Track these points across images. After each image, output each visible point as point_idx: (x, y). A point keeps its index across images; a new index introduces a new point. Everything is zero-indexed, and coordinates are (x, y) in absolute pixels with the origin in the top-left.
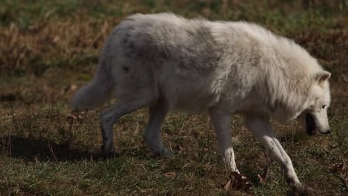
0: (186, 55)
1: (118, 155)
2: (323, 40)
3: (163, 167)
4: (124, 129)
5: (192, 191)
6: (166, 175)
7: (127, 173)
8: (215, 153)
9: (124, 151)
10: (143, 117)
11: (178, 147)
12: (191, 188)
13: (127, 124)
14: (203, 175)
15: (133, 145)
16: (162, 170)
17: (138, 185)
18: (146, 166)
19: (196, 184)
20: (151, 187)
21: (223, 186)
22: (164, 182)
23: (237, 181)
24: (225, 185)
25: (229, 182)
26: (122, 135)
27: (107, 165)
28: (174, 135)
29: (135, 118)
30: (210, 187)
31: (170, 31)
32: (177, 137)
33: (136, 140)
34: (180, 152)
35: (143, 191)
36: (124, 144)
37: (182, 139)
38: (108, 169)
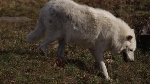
0: (80, 22)
1: (7, 53)
2: (95, 2)
3: (27, 57)
4: (10, 41)
5: (39, 67)
6: (28, 61)
7: (11, 60)
8: (49, 51)
9: (10, 51)
10: (18, 36)
11: (33, 49)
12: (39, 66)
13: (11, 39)
14: (44, 61)
15: (14, 48)
16: (26, 59)
17: (16, 65)
18: (19, 57)
19: (41, 65)
20: (22, 66)
21: (53, 65)
22: (28, 64)
23: (59, 63)
24: (54, 65)
25: (56, 64)
26: (9, 44)
27: (3, 57)
28: (32, 44)
29: (14, 37)
30: (48, 66)
31: (73, 8)
32: (33, 45)
33: (15, 46)
34: (34, 51)
35: (18, 68)
36: (10, 48)
37: (35, 45)
38: (3, 58)
